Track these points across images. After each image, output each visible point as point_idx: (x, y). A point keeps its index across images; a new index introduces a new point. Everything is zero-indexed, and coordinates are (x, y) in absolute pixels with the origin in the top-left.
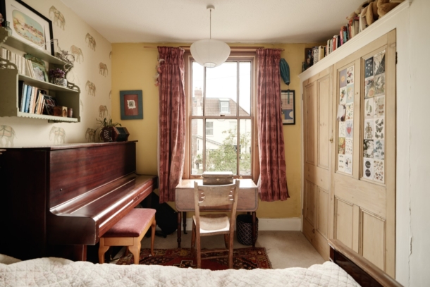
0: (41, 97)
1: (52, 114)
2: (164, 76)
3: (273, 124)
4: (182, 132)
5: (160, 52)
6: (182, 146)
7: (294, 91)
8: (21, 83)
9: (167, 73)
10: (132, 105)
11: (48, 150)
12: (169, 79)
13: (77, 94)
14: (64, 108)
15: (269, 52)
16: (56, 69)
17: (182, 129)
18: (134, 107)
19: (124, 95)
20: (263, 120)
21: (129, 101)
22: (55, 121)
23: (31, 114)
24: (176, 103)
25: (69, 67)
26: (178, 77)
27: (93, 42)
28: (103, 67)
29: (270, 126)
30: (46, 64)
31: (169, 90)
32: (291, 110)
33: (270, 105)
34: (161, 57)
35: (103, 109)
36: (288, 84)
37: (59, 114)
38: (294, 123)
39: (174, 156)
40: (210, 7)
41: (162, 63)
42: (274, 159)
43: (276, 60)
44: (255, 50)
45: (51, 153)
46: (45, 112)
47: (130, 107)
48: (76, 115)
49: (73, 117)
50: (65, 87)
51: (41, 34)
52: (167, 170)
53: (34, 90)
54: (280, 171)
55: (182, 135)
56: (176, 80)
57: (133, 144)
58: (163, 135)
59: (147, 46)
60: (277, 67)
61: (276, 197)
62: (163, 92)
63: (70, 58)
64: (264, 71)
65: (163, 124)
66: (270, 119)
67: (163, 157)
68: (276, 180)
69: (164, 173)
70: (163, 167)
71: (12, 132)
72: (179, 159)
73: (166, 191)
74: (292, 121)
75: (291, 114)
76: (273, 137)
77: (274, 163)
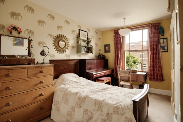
0: (85, 49)
1: (87, 52)
2: (116, 39)
3: (154, 52)
4: (121, 56)
5: (115, 32)
6: (121, 60)
7: (167, 38)
8: (82, 47)
9: (116, 38)
10: (107, 48)
11: (86, 59)
12: (117, 40)
13: (92, 48)
14: (89, 51)
15: (153, 25)
16: (88, 42)
17: (121, 55)
18: (108, 49)
19: (106, 46)
20: (151, 51)
21: (107, 47)
22: (88, 54)
23: (84, 53)
24: (119, 47)
25: (91, 41)
26: (120, 39)
27: (97, 33)
28: (100, 39)
29: (153, 53)
30: (86, 41)
31: (117, 43)
32: (166, 46)
33: (153, 45)
34: (115, 33)
35: (100, 50)
36: (163, 36)
37: (89, 52)
38: (167, 51)
39: (118, 63)
40: (124, 19)
41: (115, 35)
42: (155, 65)
43: (156, 27)
44: (148, 25)
45: (87, 60)
46: (86, 52)
47: (107, 49)
48: (92, 52)
49: (91, 53)
50: (90, 46)
51: (85, 35)
52: (116, 67)
53: (84, 48)
54: (158, 70)
55: (121, 57)
56: (119, 40)
57: (107, 60)
58: (115, 57)
59: (111, 30)
60: (157, 30)
61: (155, 79)
62: (115, 44)
63: (91, 39)
64: (151, 32)
65: (115, 54)
66: (153, 50)
67: (115, 64)
68: (155, 73)
69: (115, 68)
70: (115, 66)
71: (81, 56)
72: (120, 64)
73: (116, 74)
74: (166, 50)
75: (166, 48)
76: (155, 57)
77: (155, 67)
